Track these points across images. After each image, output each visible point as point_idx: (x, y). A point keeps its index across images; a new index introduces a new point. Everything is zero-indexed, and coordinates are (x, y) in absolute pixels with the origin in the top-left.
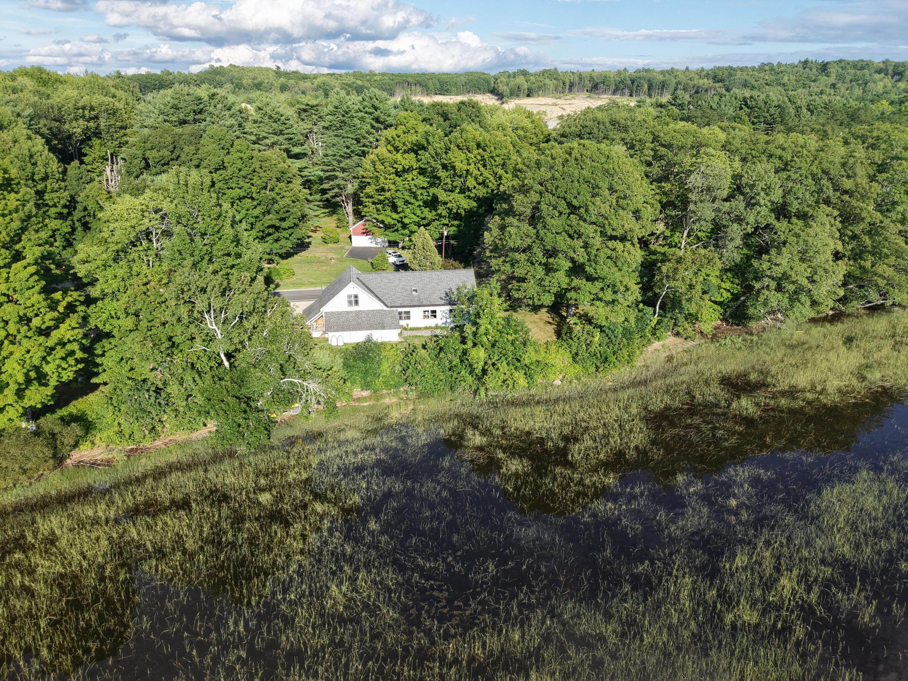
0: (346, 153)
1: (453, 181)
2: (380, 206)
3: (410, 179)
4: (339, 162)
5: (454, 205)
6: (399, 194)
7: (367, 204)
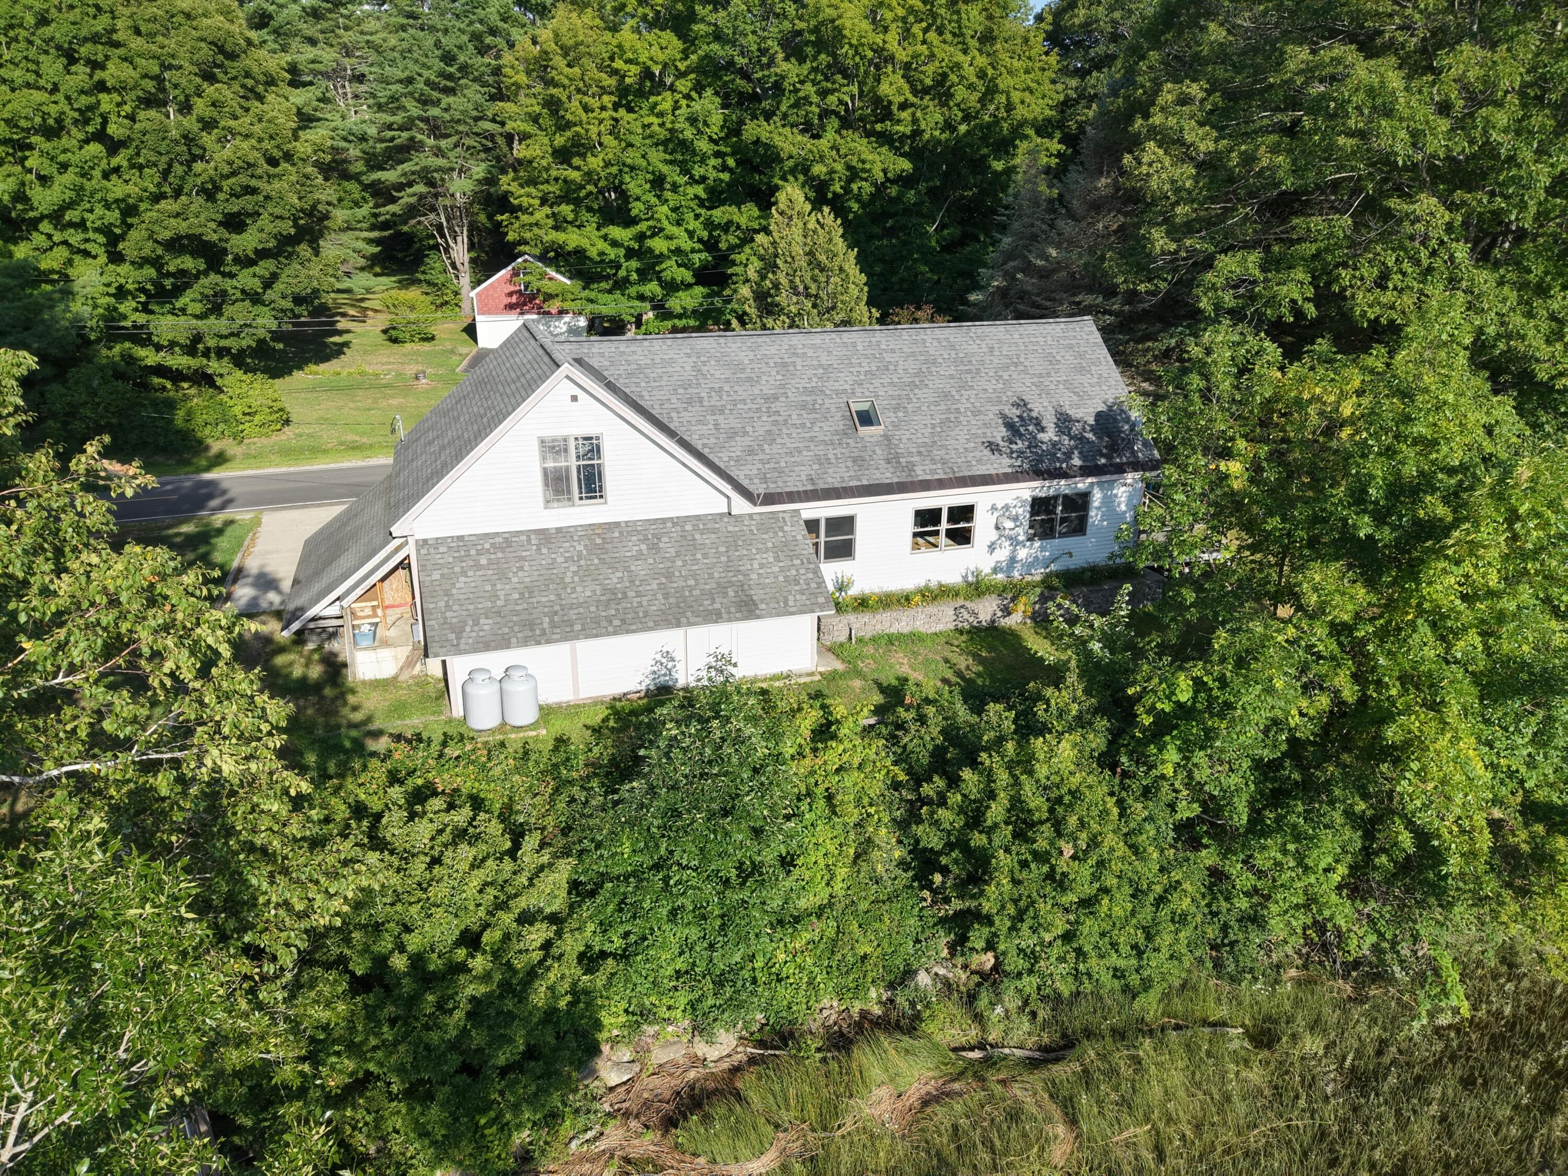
0: (442, 74)
1: (823, 93)
2: (566, 210)
3: (667, 105)
4: (425, 102)
5: (839, 167)
6: (632, 157)
7: (525, 201)
